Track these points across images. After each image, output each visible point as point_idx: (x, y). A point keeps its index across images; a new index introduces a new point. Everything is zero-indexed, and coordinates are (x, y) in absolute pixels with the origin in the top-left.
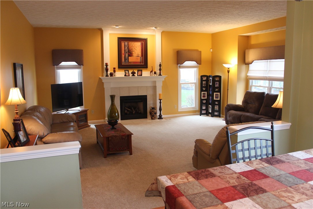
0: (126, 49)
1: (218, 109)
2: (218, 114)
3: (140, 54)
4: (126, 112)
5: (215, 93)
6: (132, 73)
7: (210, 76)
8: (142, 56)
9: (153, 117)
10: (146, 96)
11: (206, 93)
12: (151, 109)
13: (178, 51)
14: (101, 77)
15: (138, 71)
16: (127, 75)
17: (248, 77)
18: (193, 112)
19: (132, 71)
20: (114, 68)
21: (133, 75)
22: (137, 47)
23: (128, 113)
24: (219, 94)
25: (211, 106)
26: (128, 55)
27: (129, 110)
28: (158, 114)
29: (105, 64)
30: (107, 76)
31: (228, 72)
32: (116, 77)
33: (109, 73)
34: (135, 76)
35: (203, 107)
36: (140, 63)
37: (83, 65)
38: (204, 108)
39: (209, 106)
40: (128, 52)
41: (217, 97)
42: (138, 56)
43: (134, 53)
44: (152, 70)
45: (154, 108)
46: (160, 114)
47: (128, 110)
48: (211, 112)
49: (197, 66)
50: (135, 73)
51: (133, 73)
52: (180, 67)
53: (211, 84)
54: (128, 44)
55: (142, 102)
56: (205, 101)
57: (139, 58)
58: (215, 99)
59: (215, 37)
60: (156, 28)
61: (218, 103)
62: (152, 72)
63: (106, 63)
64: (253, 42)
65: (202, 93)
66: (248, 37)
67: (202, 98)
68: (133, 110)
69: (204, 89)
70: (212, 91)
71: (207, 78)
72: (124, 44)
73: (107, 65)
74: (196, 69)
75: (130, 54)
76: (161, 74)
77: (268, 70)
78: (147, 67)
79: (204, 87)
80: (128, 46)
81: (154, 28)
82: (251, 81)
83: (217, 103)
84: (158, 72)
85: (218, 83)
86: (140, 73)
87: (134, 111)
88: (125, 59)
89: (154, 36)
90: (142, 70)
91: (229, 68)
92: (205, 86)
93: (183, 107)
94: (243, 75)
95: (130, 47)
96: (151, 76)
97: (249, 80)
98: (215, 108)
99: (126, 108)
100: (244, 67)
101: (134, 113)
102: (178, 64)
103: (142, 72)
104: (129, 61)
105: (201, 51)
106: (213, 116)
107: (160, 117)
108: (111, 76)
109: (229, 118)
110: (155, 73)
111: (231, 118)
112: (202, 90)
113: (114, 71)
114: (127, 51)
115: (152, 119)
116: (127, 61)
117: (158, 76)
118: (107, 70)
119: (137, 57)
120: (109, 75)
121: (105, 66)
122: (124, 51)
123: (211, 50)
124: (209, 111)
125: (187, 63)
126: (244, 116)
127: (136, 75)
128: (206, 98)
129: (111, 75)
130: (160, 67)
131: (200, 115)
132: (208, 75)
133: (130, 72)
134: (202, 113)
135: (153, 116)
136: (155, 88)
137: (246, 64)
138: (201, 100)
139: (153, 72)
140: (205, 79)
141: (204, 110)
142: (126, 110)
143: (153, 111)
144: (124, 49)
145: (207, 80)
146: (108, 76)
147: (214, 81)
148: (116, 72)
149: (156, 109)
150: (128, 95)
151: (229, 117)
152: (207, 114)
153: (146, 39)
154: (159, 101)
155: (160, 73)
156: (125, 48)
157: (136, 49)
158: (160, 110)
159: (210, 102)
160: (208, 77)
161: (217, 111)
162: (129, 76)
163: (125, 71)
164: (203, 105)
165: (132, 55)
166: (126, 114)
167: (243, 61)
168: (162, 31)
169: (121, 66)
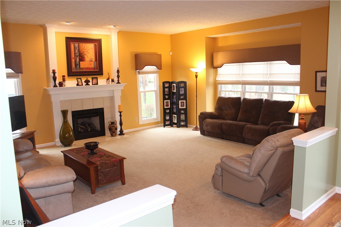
0: (76, 52)
1: (184, 118)
2: (185, 124)
3: (93, 58)
4: (80, 130)
5: (180, 101)
6: (85, 82)
7: (172, 83)
8: (96, 60)
9: (113, 134)
10: (103, 109)
11: (169, 101)
12: (110, 124)
13: (137, 54)
14: (45, 88)
15: (92, 78)
16: (80, 84)
17: (217, 82)
18: (155, 124)
19: (86, 79)
20: (63, 76)
21: (87, 84)
22: (89, 50)
23: (82, 131)
24: (185, 101)
25: (176, 116)
26: (79, 59)
27: (83, 127)
28: (119, 129)
29: (51, 71)
30: (55, 86)
31: (196, 77)
32: (67, 87)
33: (57, 82)
34: (89, 85)
35: (166, 117)
36: (95, 70)
37: (21, 73)
38: (168, 118)
39: (173, 115)
40: (79, 56)
41: (183, 105)
42: (91, 60)
43: (86, 56)
44: (109, 77)
45: (113, 123)
46: (121, 129)
47: (81, 128)
48: (176, 122)
49: (157, 72)
50: (89, 81)
51: (87, 82)
52: (139, 73)
53: (175, 91)
54: (78, 46)
55: (97, 116)
56: (168, 110)
57: (92, 63)
58: (180, 107)
59: (175, 39)
60: (114, 26)
61: (184, 112)
62: (108, 79)
63: (53, 70)
64: (221, 44)
65: (165, 101)
66: (215, 39)
67: (165, 107)
68: (88, 127)
69: (167, 97)
70: (176, 98)
71: (170, 85)
72: (74, 46)
73: (54, 72)
74: (155, 75)
75: (82, 59)
76: (120, 82)
77: (241, 73)
78: (102, 74)
79: (167, 95)
80: (79, 48)
81: (112, 26)
82: (220, 86)
83: (182, 112)
84: (116, 79)
85: (183, 89)
86: (95, 81)
87: (90, 128)
88: (76, 65)
89: (108, 36)
90: (97, 78)
91: (196, 73)
92: (168, 93)
93: (143, 119)
94: (211, 80)
95: (81, 49)
96: (108, 84)
97: (218, 85)
98: (181, 117)
99: (79, 125)
100: (212, 71)
101: (89, 130)
102: (136, 70)
103: (98, 80)
104: (81, 67)
105: (161, 55)
106: (179, 126)
107: (122, 133)
108: (60, 86)
109: (206, 128)
110: (113, 81)
111: (209, 127)
112: (164, 99)
113: (64, 80)
114: (78, 54)
115: (112, 135)
116: (78, 67)
117: (116, 84)
118: (55, 79)
119: (90, 62)
120: (58, 85)
121: (52, 75)
122: (74, 54)
123: (171, 53)
124: (173, 122)
125: (147, 68)
126: (226, 124)
127: (90, 83)
128: (169, 107)
129: (61, 84)
130: (118, 73)
131: (164, 127)
132: (171, 81)
133: (83, 81)
134: (166, 124)
135: (114, 132)
136: (112, 99)
137: (214, 68)
138: (165, 110)
139: (110, 80)
140: (167, 85)
141: (168, 120)
142: (79, 128)
143: (113, 127)
144: (74, 52)
145: (170, 87)
146: (57, 87)
147: (178, 88)
148: (66, 81)
149: (116, 124)
150: (81, 109)
151: (207, 126)
152: (171, 124)
153: (100, 40)
154: (119, 113)
155: (118, 81)
156: (75, 50)
157: (89, 52)
158: (121, 124)
159: (175, 111)
160: (170, 83)
161: (183, 121)
162: (82, 85)
163: (77, 79)
164: (166, 115)
165: (84, 60)
166: (80, 132)
167: (212, 65)
168: (118, 31)
169: (71, 73)
